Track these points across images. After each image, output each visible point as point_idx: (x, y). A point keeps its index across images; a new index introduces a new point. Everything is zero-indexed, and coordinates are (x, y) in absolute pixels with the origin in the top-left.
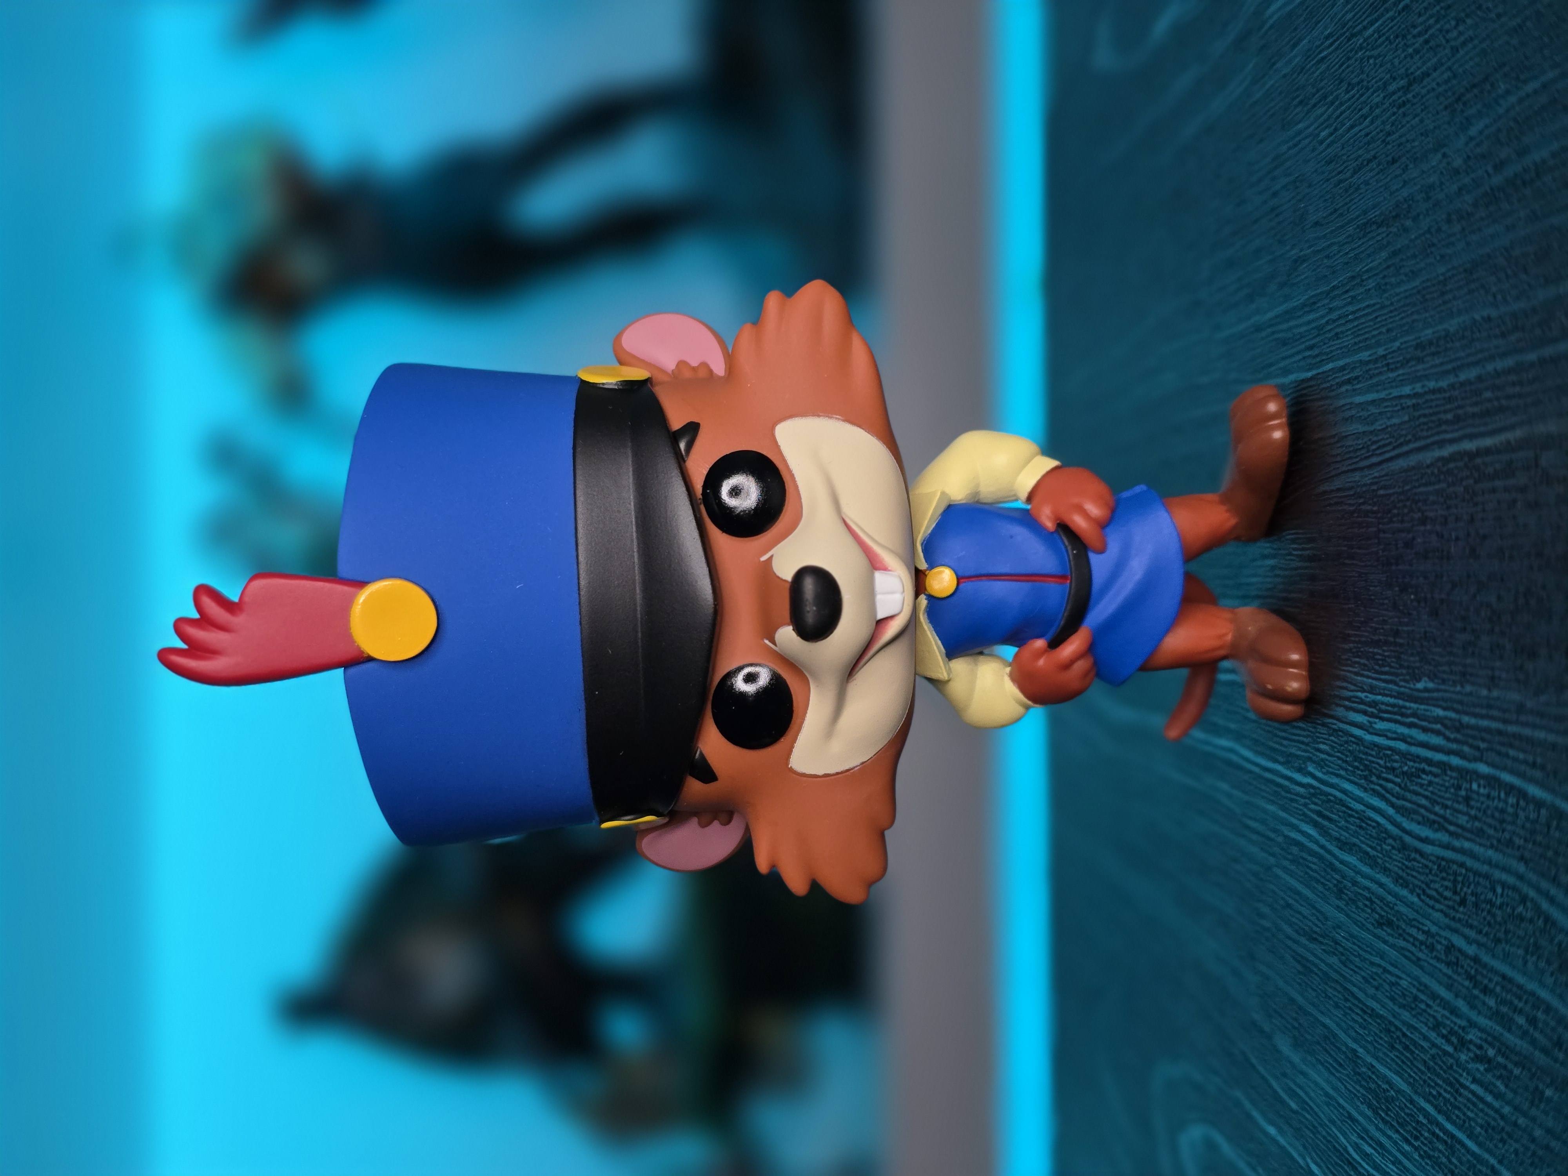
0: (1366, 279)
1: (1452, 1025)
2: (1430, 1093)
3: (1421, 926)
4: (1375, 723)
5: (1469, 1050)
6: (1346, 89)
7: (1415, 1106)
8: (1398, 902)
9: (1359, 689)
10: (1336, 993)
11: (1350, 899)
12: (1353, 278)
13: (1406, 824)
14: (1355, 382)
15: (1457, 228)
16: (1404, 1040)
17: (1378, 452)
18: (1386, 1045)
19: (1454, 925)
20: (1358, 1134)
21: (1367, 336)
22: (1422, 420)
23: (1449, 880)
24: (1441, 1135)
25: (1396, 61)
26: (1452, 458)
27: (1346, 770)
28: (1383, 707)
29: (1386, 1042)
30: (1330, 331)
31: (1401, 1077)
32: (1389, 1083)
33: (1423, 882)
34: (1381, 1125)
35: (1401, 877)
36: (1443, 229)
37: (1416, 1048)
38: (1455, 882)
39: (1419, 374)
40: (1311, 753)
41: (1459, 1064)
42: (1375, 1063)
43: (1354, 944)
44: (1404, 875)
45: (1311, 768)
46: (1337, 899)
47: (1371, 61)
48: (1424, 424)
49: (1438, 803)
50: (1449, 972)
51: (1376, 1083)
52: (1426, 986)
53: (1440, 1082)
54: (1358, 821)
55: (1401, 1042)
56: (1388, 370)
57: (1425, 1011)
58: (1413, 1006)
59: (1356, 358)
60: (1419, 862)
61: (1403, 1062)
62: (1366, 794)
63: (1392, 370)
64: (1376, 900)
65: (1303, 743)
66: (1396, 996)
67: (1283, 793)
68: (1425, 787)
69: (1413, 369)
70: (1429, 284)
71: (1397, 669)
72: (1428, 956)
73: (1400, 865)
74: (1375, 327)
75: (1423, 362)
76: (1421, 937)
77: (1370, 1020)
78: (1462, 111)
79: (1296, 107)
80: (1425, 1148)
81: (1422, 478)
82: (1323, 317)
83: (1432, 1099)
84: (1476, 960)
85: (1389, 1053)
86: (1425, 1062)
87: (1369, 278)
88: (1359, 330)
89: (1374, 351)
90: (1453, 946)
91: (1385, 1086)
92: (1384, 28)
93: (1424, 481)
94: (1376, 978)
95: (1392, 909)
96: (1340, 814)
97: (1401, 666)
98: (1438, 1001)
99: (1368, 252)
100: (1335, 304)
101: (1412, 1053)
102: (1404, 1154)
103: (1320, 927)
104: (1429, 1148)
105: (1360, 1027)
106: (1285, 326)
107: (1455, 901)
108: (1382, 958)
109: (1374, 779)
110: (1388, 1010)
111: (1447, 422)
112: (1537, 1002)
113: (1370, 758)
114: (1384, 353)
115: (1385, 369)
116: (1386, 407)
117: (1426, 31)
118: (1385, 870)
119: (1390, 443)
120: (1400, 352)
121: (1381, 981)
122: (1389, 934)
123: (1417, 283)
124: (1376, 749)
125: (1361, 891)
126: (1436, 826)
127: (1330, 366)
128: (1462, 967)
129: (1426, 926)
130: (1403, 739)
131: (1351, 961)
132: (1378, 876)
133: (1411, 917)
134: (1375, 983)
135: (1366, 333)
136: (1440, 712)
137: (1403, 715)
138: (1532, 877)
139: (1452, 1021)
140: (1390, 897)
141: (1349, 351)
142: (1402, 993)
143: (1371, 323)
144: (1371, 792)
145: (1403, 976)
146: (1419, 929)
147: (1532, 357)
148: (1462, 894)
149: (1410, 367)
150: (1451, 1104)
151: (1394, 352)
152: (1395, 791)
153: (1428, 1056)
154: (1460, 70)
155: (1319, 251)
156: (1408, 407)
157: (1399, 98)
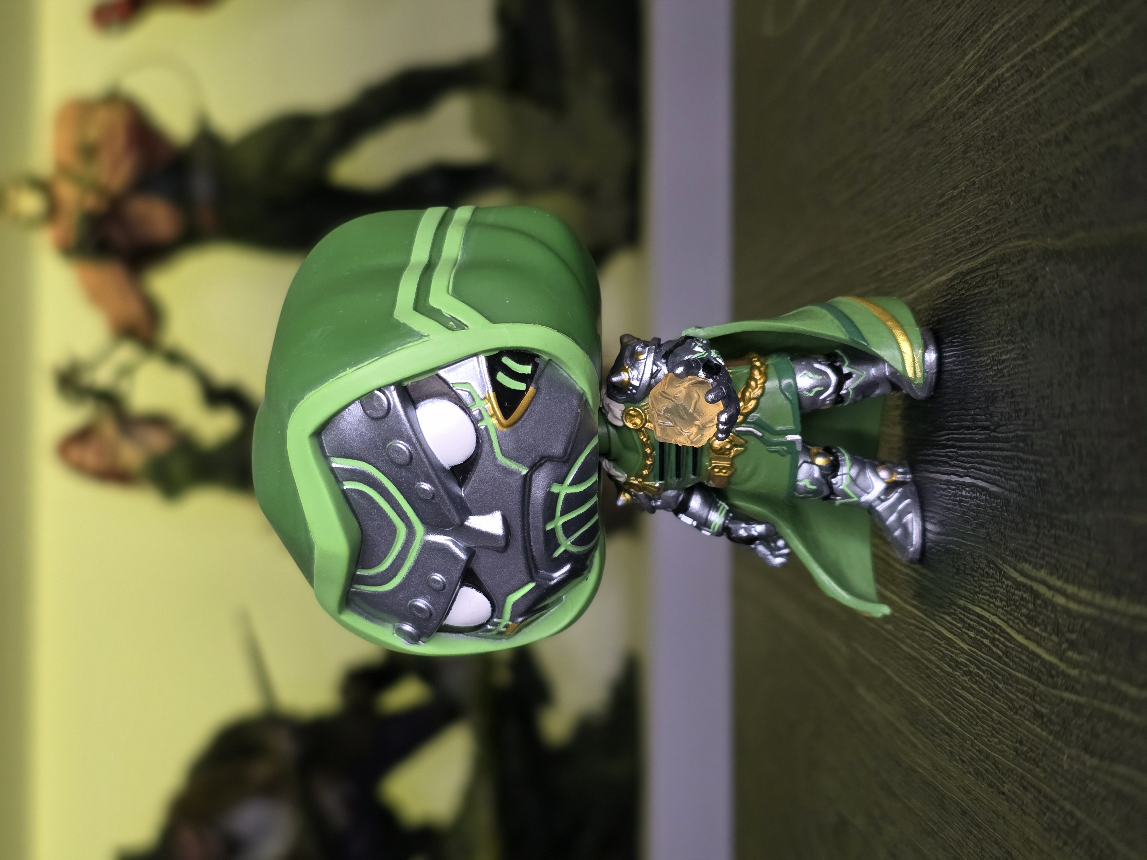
157: (929, 41)
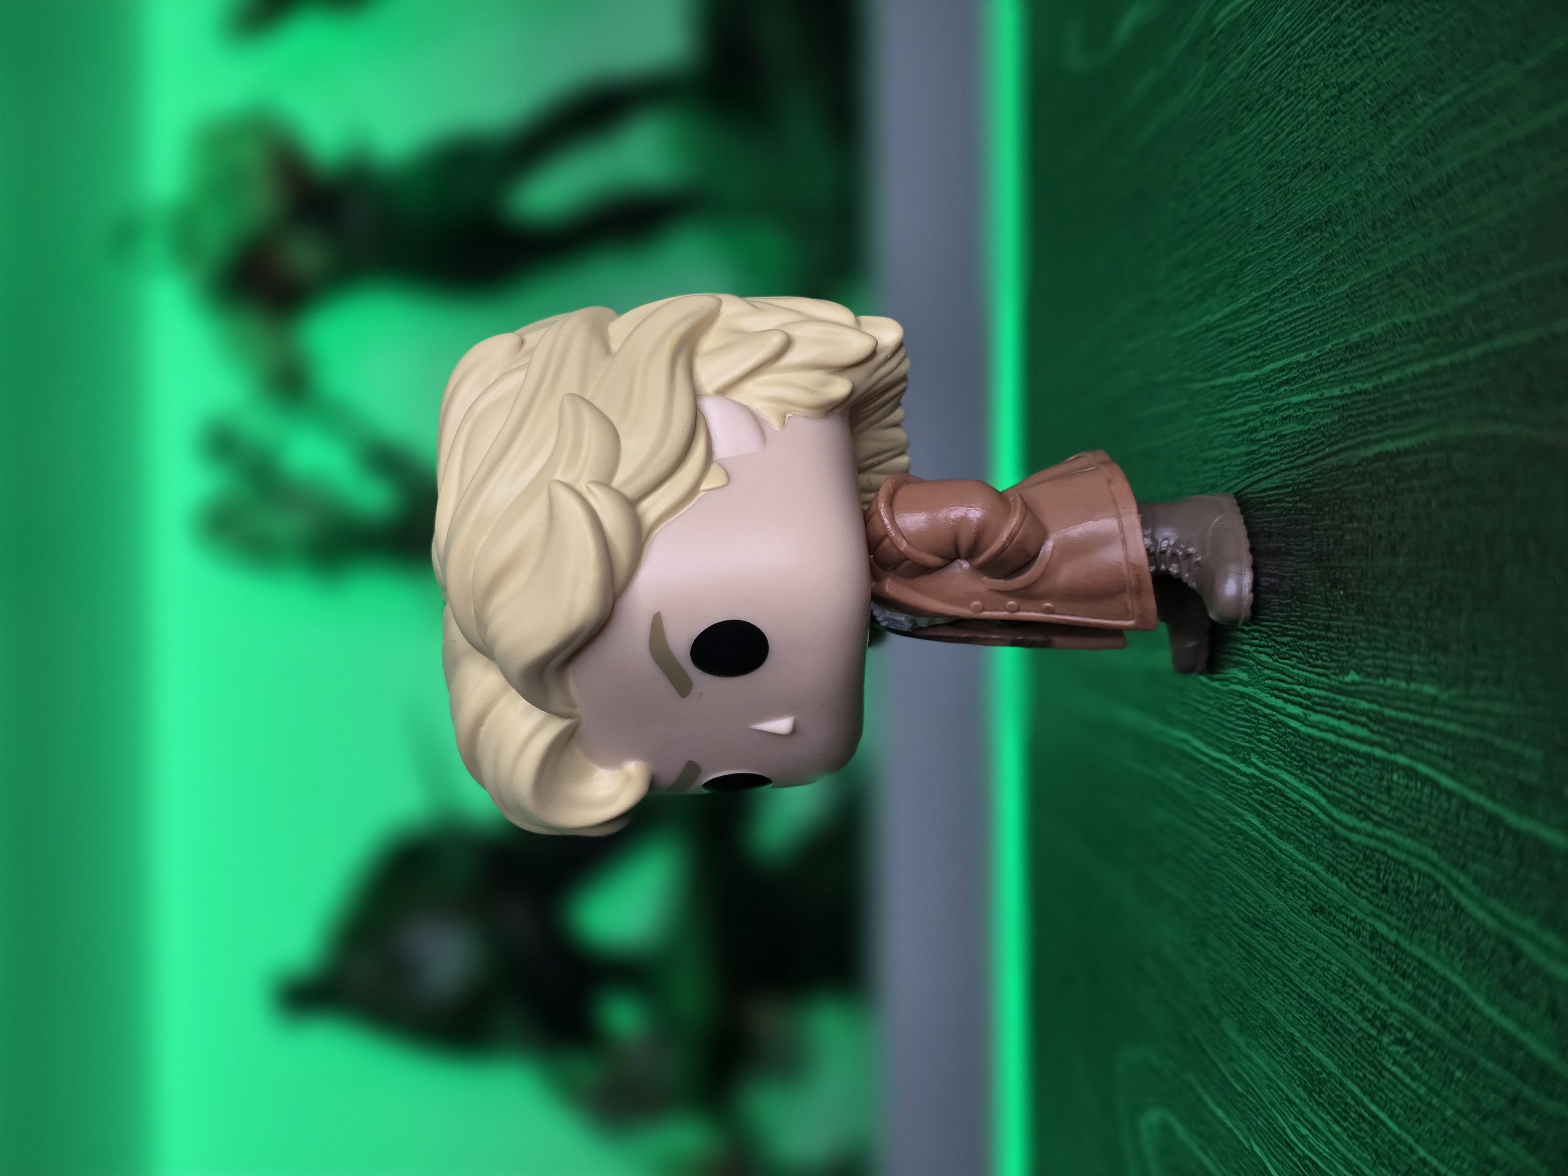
0: (1302, 282)
1: (1376, 1009)
2: (1357, 1076)
3: (1349, 913)
4: (1310, 715)
5: (1390, 1033)
6: (1286, 94)
7: (1344, 1088)
8: (1329, 890)
9: (1295, 682)
10: (1275, 979)
11: (1288, 887)
12: (1291, 280)
13: (1336, 813)
14: (1293, 383)
15: (1380, 236)
16: (1334, 1024)
17: (1312, 451)
18: (1320, 1030)
19: (1378, 911)
20: (1295, 1116)
21: (1301, 338)
22: (1350, 420)
23: (1374, 868)
24: (1366, 1115)
25: (1329, 70)
26: (1378, 457)
27: (1285, 761)
28: (1317, 700)
29: (1319, 1026)
30: (1271, 331)
31: (1332, 1060)
32: (1321, 1065)
33: (1350, 870)
34: (1315, 1107)
35: (1331, 865)
36: (1369, 235)
37: (1345, 1032)
38: (1378, 870)
39: (1347, 376)
40: (1254, 744)
41: (1382, 1048)
42: (1309, 1046)
43: (1291, 930)
44: (1335, 863)
45: (1254, 759)
46: (1277, 887)
47: (1307, 69)
48: (1352, 424)
49: (1364, 793)
50: (1374, 957)
51: (1311, 1066)
52: (1353, 971)
53: (1365, 1064)
54: (1294, 811)
55: (1332, 1026)
56: (1321, 371)
57: (1352, 995)
58: (1342, 990)
59: (1294, 359)
60: (1347, 851)
61: (1334, 1045)
62: (1301, 784)
63: (1325, 372)
64: (1310, 888)
65: (1247, 734)
66: (1328, 981)
67: (1230, 784)
68: (1352, 777)
69: (1343, 371)
70: (1357, 288)
71: (1330, 662)
72: (1355, 942)
73: (1331, 853)
74: (1311, 328)
75: (1352, 365)
76: (1350, 924)
77: (1304, 1004)
78: (1385, 121)
79: (1242, 112)
80: (1353, 1129)
81: (1350, 477)
82: (1265, 318)
83: (1358, 1080)
84: (1396, 945)
85: (1321, 1036)
86: (1353, 1045)
87: (1305, 281)
88: (1296, 332)
89: (1309, 352)
90: (1377, 932)
91: (1318, 1069)
92: (1318, 38)
93: (1352, 480)
94: (1311, 964)
95: (1324, 896)
96: (1279, 803)
97: (1332, 660)
98: (1364, 986)
99: (1304, 256)
100: (1275, 306)
101: (1341, 1036)
102: (1335, 1135)
103: (1262, 915)
104: (1356, 1129)
105: (1297, 1011)
106: (1231, 327)
107: (1378, 888)
108: (1315, 944)
109: (1308, 769)
110: (1321, 995)
111: (1372, 423)
112: (1449, 987)
113: (1305, 749)
114: (1317, 354)
115: (1319, 370)
116: (1319, 407)
117: (1355, 43)
118: (1318, 859)
119: (1322, 443)
120: (1331, 354)
121: (1315, 967)
122: (1322, 921)
123: (1345, 287)
124: (1310, 740)
125: (1297, 879)
126: (1362, 816)
127: (1271, 366)
128: (1385, 953)
129: (1353, 912)
130: (1333, 730)
131: (1289, 948)
132: (1312, 864)
133: (1341, 904)
134: (1310, 969)
135: (1302, 334)
136: (1364, 705)
137: (1333, 707)
138: (1444, 865)
139: (1376, 1005)
140: (1322, 885)
141: (1287, 352)
142: (1333, 978)
143: (1307, 326)
144: (1306, 782)
145: (1333, 961)
146: (1347, 916)
147: (1444, 361)
148: (1385, 881)
149: (1340, 369)
150: (1375, 1086)
151: (1327, 353)
152: (1326, 782)
153: (1356, 1038)
154: (1384, 81)
155: (1262, 254)
156: (1338, 408)
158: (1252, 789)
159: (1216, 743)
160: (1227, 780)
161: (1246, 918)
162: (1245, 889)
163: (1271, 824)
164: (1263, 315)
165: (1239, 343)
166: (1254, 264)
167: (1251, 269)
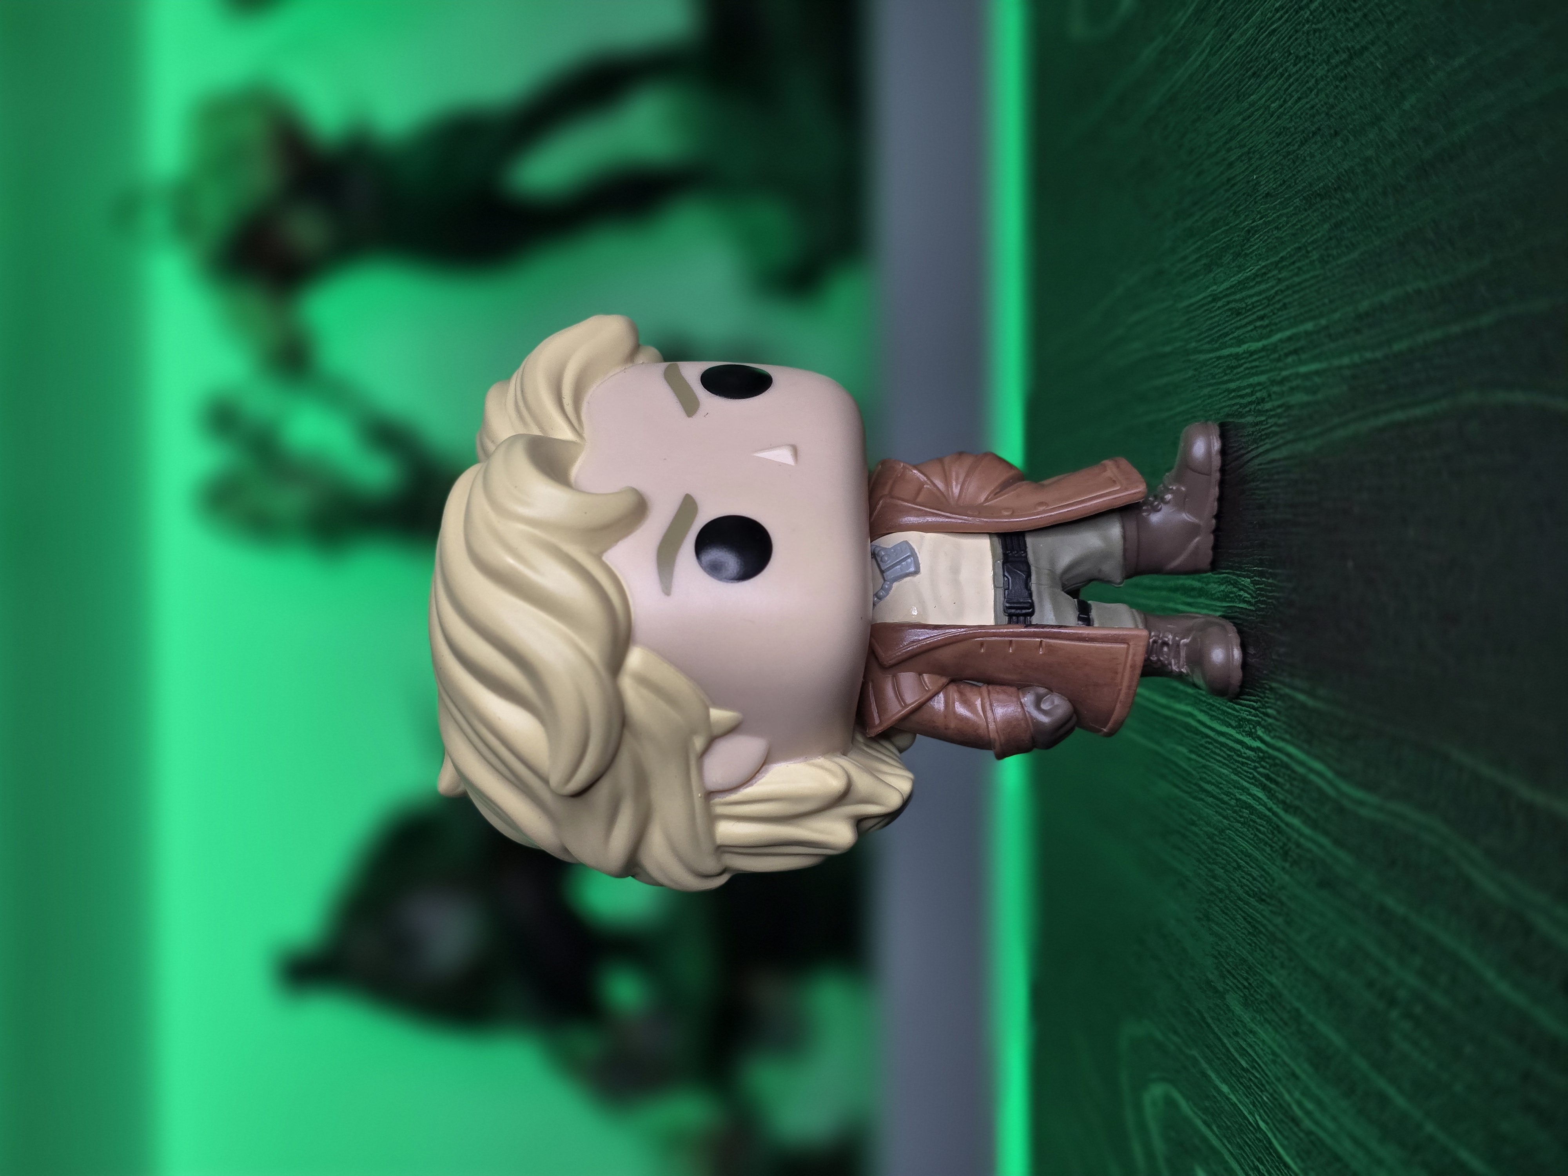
0: (1311, 251)
5: (1398, 1007)
6: (1295, 61)
8: (1335, 863)
10: (1282, 953)
11: (1294, 861)
13: (1344, 787)
14: (1300, 352)
15: (1391, 202)
17: (1320, 422)
20: (1301, 1091)
21: (1310, 307)
26: (1388, 427)
27: (1291, 734)
30: (1281, 300)
32: (1328, 1040)
35: (1339, 839)
36: (1380, 201)
39: (1356, 345)
40: (1260, 718)
42: (1316, 1021)
43: (1298, 905)
44: (1341, 835)
45: (1259, 733)
46: (1283, 861)
49: (1372, 767)
54: (1301, 784)
56: (1330, 340)
59: (1302, 328)
62: (1309, 759)
63: (1333, 341)
64: (1317, 862)
65: (1252, 707)
67: (1235, 756)
68: (1361, 751)
69: (1352, 340)
70: (1367, 256)
74: (1319, 298)
75: (1361, 333)
78: (1396, 85)
79: (1250, 78)
82: (1271, 288)
84: (1406, 920)
87: (1314, 249)
88: (1304, 301)
89: (1317, 321)
90: (1385, 907)
93: (1360, 450)
95: (1331, 870)
96: (1286, 777)
98: (1372, 961)
103: (1267, 889)
105: (1303, 986)
106: (1239, 296)
108: (1322, 918)
109: (1315, 743)
111: (1381, 392)
112: (1459, 962)
113: (1312, 722)
114: (1326, 324)
115: (1327, 339)
116: (1328, 377)
118: (1326, 833)
119: (1331, 413)
120: (1340, 323)
124: (1317, 714)
125: (1303, 853)
126: (1371, 789)
127: (1279, 336)
130: (1341, 704)
132: (1319, 838)
135: (1311, 303)
138: (1455, 838)
140: (1329, 859)
141: (1295, 321)
143: (1316, 294)
144: (1313, 756)
149: (1349, 338)
151: (1336, 322)
156: (1347, 377)
158: (1258, 762)
159: (1222, 717)
160: (1232, 754)
161: (1251, 893)
162: (1252, 864)
163: (1277, 798)
164: (1270, 284)
165: (1246, 312)
166: (1261, 233)
167: (1257, 238)
